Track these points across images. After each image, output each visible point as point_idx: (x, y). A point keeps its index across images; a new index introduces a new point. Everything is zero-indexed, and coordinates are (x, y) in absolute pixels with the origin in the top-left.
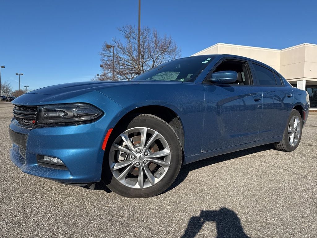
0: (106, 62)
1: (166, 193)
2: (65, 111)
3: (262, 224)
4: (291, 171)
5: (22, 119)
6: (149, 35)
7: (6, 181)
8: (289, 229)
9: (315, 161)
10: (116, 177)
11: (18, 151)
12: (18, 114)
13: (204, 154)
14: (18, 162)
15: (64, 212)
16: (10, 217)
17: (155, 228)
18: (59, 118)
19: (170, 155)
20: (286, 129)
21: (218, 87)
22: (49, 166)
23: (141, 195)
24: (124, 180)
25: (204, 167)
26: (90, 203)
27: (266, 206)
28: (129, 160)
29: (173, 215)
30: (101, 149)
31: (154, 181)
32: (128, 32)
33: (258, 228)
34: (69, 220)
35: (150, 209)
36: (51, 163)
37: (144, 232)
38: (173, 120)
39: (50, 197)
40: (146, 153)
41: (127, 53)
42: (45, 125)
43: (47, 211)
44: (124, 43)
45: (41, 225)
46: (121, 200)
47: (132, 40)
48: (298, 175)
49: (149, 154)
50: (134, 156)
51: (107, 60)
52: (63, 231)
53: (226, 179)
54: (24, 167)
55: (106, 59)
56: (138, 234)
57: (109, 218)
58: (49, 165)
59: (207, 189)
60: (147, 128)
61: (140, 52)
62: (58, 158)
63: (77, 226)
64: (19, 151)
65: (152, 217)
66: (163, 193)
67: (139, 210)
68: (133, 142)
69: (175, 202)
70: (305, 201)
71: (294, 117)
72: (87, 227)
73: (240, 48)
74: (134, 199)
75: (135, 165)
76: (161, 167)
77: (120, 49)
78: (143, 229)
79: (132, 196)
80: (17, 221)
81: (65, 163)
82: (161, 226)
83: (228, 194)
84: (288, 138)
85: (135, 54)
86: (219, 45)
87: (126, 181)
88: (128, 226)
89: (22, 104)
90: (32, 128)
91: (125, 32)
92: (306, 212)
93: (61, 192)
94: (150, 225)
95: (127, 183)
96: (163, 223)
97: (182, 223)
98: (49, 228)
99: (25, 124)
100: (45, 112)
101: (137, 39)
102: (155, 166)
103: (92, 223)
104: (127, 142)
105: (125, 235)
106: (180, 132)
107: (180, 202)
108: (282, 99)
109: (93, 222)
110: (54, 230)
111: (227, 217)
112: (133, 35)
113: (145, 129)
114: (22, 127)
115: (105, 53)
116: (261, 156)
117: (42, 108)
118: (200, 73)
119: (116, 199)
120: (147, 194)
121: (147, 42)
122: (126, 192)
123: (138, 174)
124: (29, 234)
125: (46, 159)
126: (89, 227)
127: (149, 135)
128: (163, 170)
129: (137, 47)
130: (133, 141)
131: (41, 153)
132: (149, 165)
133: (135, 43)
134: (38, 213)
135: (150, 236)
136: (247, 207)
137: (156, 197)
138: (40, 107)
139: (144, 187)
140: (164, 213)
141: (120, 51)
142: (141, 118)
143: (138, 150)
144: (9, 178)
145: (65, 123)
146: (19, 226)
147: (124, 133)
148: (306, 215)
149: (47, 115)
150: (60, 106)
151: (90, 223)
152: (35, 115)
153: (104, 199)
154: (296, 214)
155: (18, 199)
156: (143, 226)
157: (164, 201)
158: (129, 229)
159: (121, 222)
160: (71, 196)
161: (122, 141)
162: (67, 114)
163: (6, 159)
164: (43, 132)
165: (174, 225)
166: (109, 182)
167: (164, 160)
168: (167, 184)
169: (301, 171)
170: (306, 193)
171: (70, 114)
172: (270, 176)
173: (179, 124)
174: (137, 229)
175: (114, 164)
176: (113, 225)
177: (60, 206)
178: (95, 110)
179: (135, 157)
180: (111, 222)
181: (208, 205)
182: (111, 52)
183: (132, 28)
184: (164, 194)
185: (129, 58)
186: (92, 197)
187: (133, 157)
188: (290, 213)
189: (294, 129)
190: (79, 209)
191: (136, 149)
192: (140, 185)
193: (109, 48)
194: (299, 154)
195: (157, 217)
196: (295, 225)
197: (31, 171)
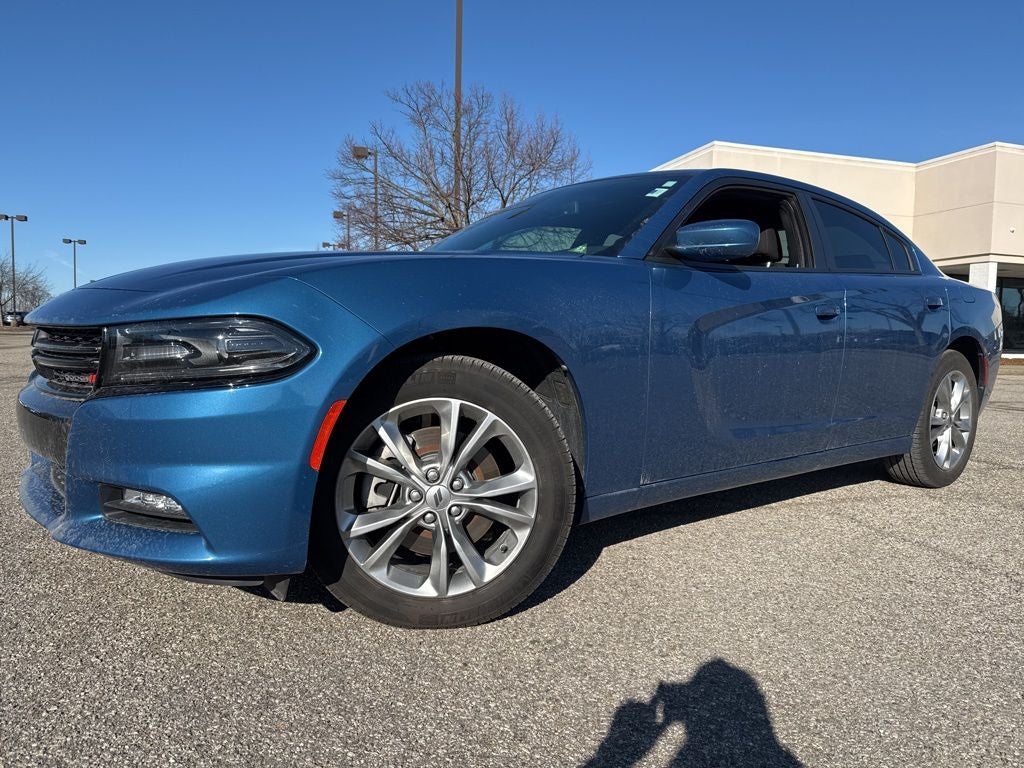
0: (348, 201)
1: (524, 614)
2: (192, 343)
3: (832, 713)
4: (936, 550)
5: (58, 370)
6: (488, 116)
7: (9, 572)
8: (920, 729)
9: (1018, 516)
10: (357, 561)
11: (48, 478)
12: (47, 354)
13: (650, 489)
14: (43, 509)
15: (187, 671)
16: (11, 684)
17: (479, 724)
18: (173, 367)
19: (536, 491)
20: (922, 413)
21: (695, 272)
22: (138, 521)
23: (440, 619)
24: (385, 570)
25: (652, 535)
26: (272, 643)
27: (846, 656)
28: (403, 506)
29: (541, 682)
30: (305, 466)
31: (481, 573)
32: (422, 104)
33: (816, 727)
34: (202, 695)
35: (465, 665)
36: (145, 513)
37: (441, 735)
38: (549, 376)
39: (146, 625)
40: (456, 483)
41: (418, 174)
42: (128, 389)
43: (132, 666)
44: (409, 139)
45: (110, 710)
46: (374, 635)
47: (433, 132)
48: (960, 561)
49: (466, 487)
50: (418, 491)
51: (352, 194)
52: (179, 729)
53: (721, 572)
54: (60, 525)
55: (350, 190)
56: (421, 741)
57: (332, 690)
58: (140, 517)
59: (656, 603)
60: (460, 402)
61: (458, 170)
62: (168, 495)
63: (226, 716)
64: (52, 476)
65: (471, 689)
66: (511, 613)
67: (432, 666)
68: (417, 447)
69: (549, 642)
70: (978, 642)
71: (951, 374)
72: (258, 719)
73: (784, 156)
74: (418, 631)
75: (422, 522)
76: (506, 528)
77: (393, 160)
78: (440, 726)
79: (409, 621)
80: (33, 697)
81: (190, 510)
82: (500, 718)
83: (724, 617)
84: (932, 441)
85: (443, 176)
86: (716, 149)
87: (390, 574)
88: (391, 716)
89: (56, 321)
90: (85, 398)
91: (412, 104)
92: (979, 677)
93: (184, 610)
94: (463, 714)
95: (394, 579)
96: (505, 707)
97: (568, 709)
98: (135, 719)
99: (67, 388)
100: (127, 346)
101: (452, 127)
102: (486, 525)
103: (274, 706)
104: (395, 447)
105: (378, 745)
106: (572, 416)
107: (566, 643)
108: (915, 317)
109: (277, 701)
110: (151, 726)
111: (716, 691)
112: (439, 114)
113: (455, 404)
114: (57, 397)
115: (346, 171)
116: (843, 500)
117: (119, 335)
118: (640, 227)
119: (360, 630)
120: (459, 617)
121: (482, 137)
122: (390, 610)
123: (431, 551)
124: (68, 739)
125: (132, 498)
126: (262, 719)
127: (466, 425)
128: (512, 537)
129: (449, 154)
130: (414, 442)
131: (113, 478)
132: (466, 521)
133: (444, 141)
134: (102, 673)
135: (461, 747)
136: (786, 661)
137: (489, 625)
138: (112, 329)
139: (451, 593)
140: (511, 675)
141: (395, 167)
142: (439, 369)
143: (431, 474)
144: (18, 565)
145: (192, 380)
146: (37, 713)
147: (385, 418)
148: (977, 686)
149: (133, 355)
150: (174, 327)
151: (267, 706)
152: (96, 355)
153: (321, 630)
154: (944, 682)
155: (41, 629)
156: (441, 715)
157: (514, 637)
158: (392, 726)
159: (371, 702)
160: (215, 622)
161: (380, 443)
162: (198, 353)
163: (16, 507)
164: (119, 408)
165: (540, 713)
166: (336, 576)
167: (515, 505)
168: (526, 583)
169: (970, 548)
170: (980, 618)
171: (208, 352)
172: (867, 562)
173: (569, 392)
174: (420, 726)
175: (352, 516)
176: (343, 713)
177: (174, 651)
178: (288, 339)
179: (422, 495)
180: (338, 703)
181: (657, 651)
182: (366, 169)
183: (433, 91)
184: (515, 617)
185: (423, 188)
186: (281, 626)
187: (415, 494)
188: (925, 679)
189: (951, 413)
190: (235, 662)
191: (425, 468)
192: (436, 586)
193: (359, 157)
194: (965, 493)
195: (487, 689)
196: (937, 719)
197: (81, 536)
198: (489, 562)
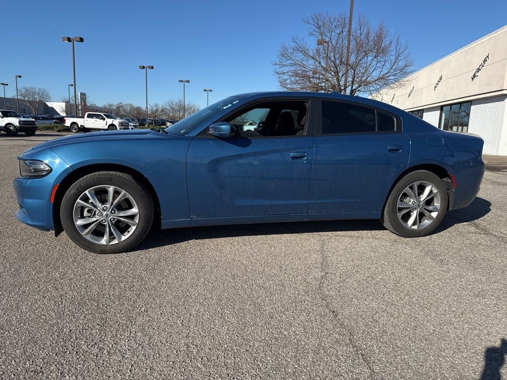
10: (80, 233)
19: (138, 215)
23: (106, 251)
28: (96, 217)
30: (49, 202)
31: (120, 238)
40: (113, 211)
49: (116, 213)
60: (114, 187)
71: (419, 182)
75: (101, 222)
76: (129, 226)
79: (97, 251)
87: (91, 237)
104: (93, 200)
120: (113, 250)
127: (117, 193)
128: (131, 228)
132: (115, 223)
139: (110, 244)
143: (105, 208)
147: (90, 191)
161: (88, 198)
167: (131, 219)
175: (78, 219)
179: (102, 214)
187: (99, 214)
191: (103, 206)
192: (106, 241)
198: (124, 235)
